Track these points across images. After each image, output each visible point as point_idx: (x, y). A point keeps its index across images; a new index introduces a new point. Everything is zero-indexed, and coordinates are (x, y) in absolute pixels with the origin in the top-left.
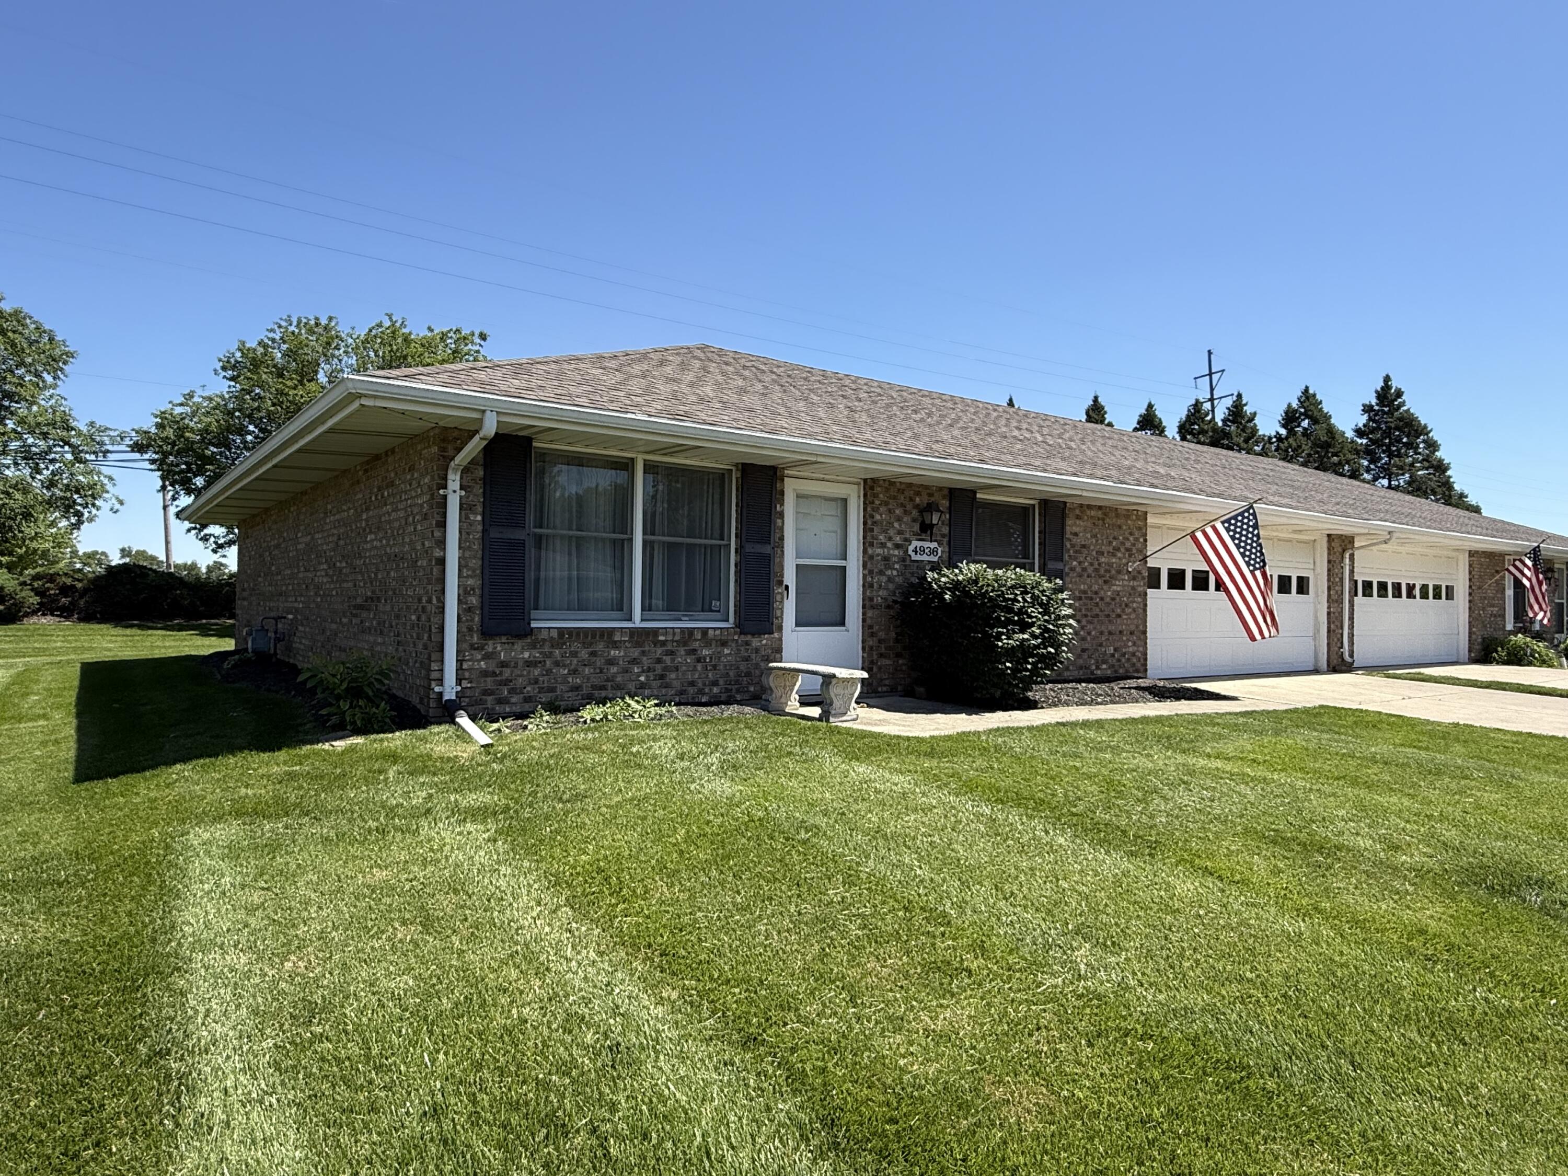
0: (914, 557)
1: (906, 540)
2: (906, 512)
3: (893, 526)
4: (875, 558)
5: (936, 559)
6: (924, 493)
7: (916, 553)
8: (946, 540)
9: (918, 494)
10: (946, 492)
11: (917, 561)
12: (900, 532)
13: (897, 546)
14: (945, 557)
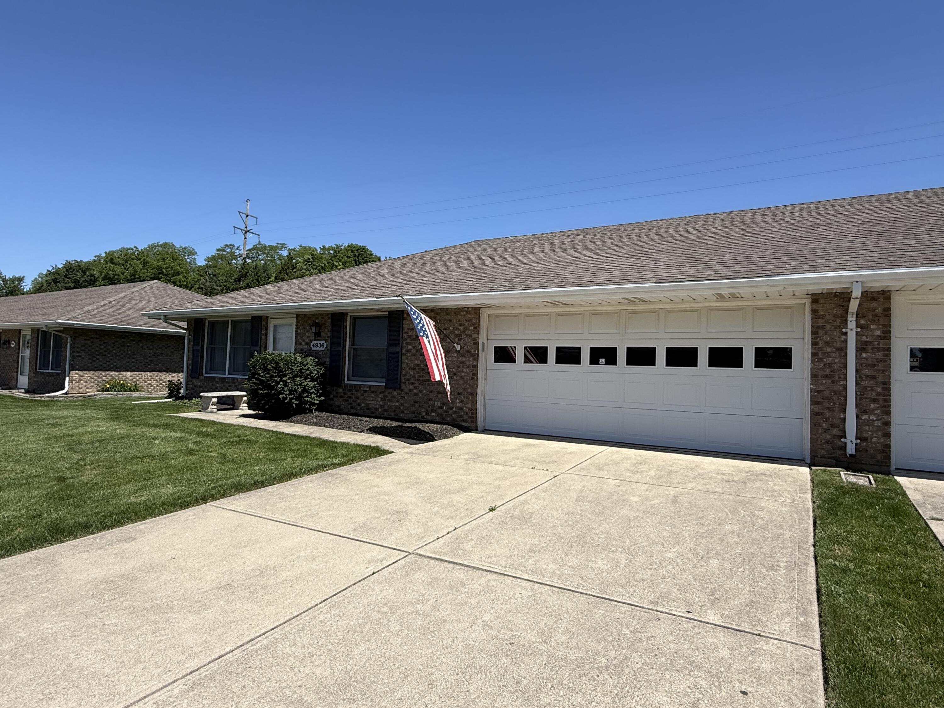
1: (310, 341)
5: (323, 349)
6: (320, 318)
7: (314, 346)
8: (329, 340)
9: (317, 318)
10: (330, 316)
11: (315, 350)
12: (308, 337)
13: (307, 344)
14: (329, 348)
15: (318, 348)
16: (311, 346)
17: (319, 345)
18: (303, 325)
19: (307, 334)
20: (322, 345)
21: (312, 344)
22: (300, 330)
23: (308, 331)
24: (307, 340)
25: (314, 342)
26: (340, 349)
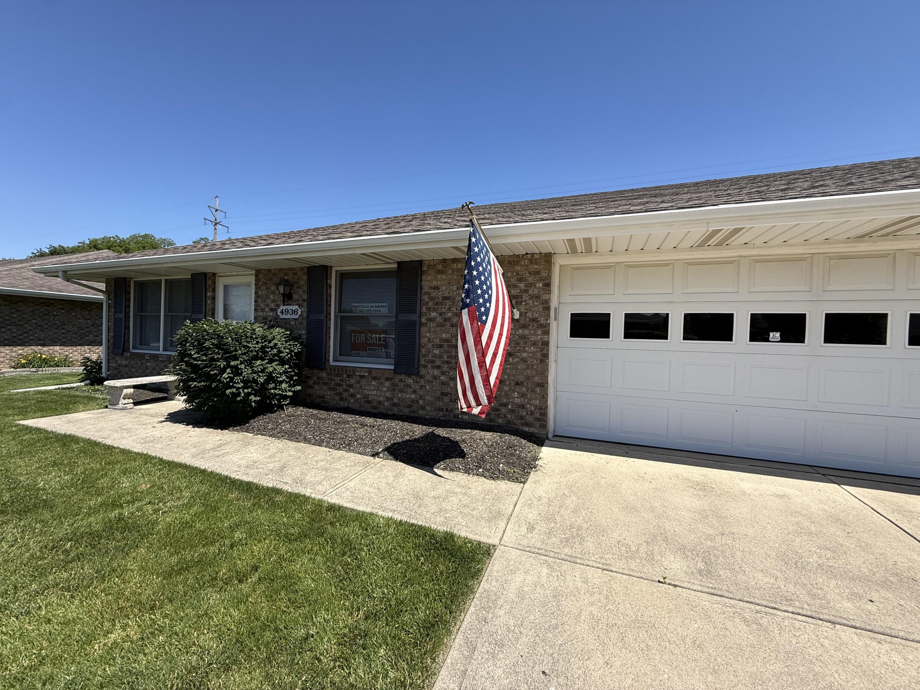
0: (282, 317)
5: (297, 317)
7: (282, 313)
8: (305, 303)
11: (285, 319)
14: (305, 315)
15: (288, 316)
16: (279, 313)
17: (290, 312)
18: (265, 284)
20: (294, 312)
21: (279, 310)
22: (262, 291)
25: (282, 307)
26: (322, 317)
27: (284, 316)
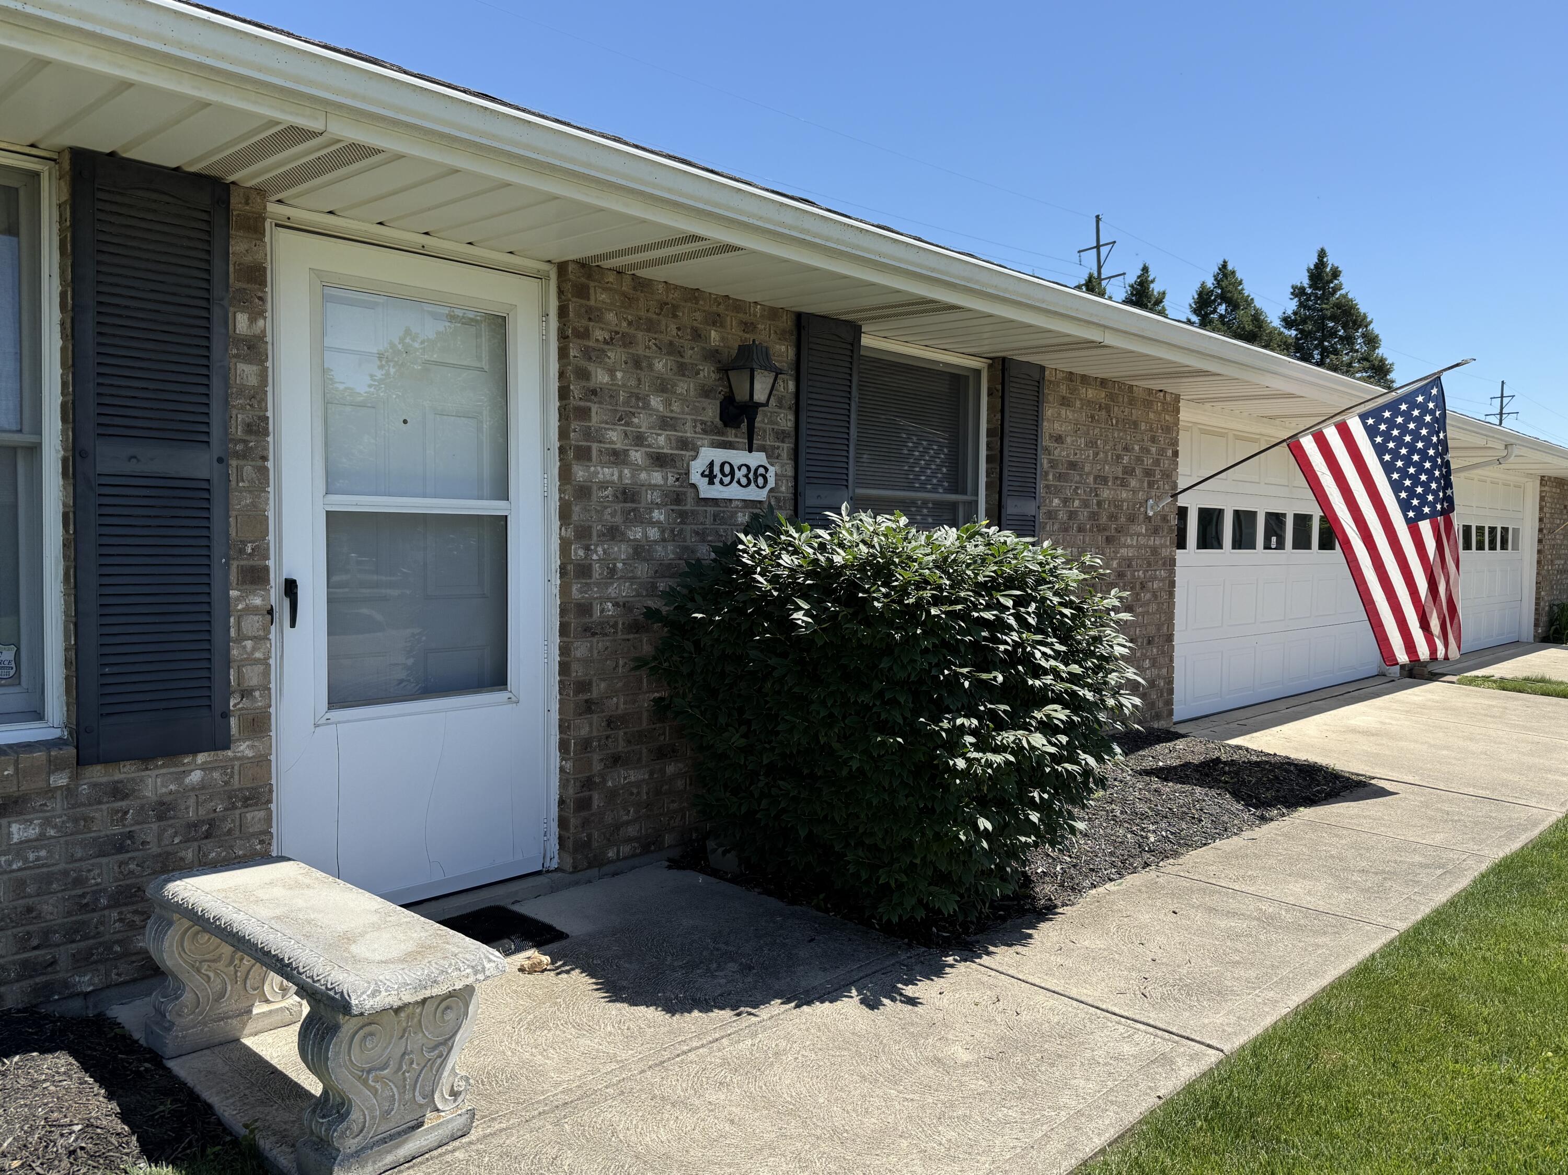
0: (707, 491)
1: (684, 444)
2: (682, 369)
3: (647, 406)
4: (597, 494)
5: (761, 495)
6: (732, 322)
7: (711, 478)
8: (786, 448)
9: (716, 320)
10: (787, 323)
11: (715, 501)
12: (665, 423)
13: (659, 460)
15: (734, 492)
16: (695, 477)
17: (739, 474)
18: (627, 341)
19: (656, 402)
20: (755, 476)
21: (697, 468)
22: (612, 372)
23: (663, 388)
24: (661, 441)
25: (709, 454)
27: (716, 491)
